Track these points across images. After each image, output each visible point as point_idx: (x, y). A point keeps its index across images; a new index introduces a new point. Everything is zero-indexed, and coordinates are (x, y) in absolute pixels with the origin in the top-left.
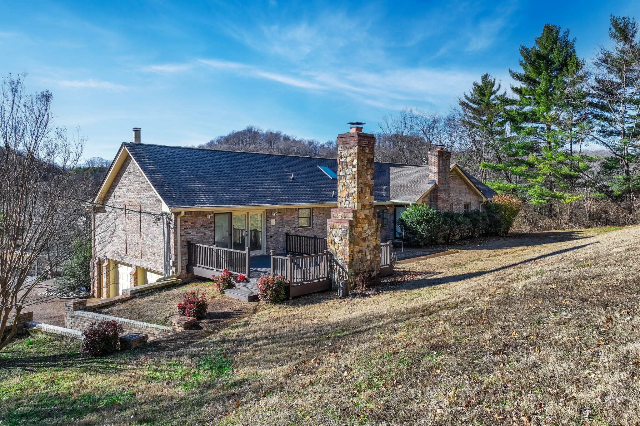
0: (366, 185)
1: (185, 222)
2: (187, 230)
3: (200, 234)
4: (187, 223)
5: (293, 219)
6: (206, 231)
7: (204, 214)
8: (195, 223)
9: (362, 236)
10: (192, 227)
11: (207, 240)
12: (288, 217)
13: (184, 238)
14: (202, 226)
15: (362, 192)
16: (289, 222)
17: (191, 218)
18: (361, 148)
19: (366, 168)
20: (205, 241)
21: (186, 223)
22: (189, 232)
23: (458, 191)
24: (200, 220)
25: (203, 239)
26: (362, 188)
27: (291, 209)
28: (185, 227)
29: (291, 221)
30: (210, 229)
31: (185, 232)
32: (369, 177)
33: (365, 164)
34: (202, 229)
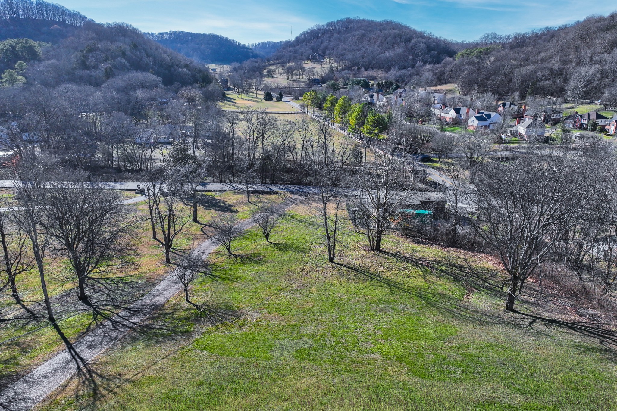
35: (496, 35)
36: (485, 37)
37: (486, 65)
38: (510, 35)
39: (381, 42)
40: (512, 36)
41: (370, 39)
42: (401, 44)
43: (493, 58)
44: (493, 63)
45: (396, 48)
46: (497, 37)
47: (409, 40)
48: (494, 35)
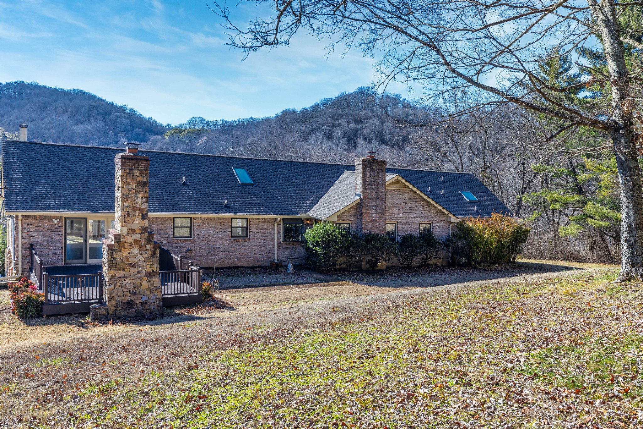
0: (134, 209)
1: (28, 225)
2: (30, 233)
3: (46, 238)
4: (31, 226)
5: (165, 228)
6: (53, 235)
7: (50, 218)
8: (40, 226)
9: (129, 261)
10: (36, 231)
11: (54, 245)
12: (158, 225)
13: (26, 241)
14: (48, 230)
15: (128, 216)
16: (161, 231)
17: (36, 221)
18: (127, 171)
19: (134, 191)
20: (52, 245)
21: (28, 227)
22: (33, 235)
23: (407, 207)
24: (46, 224)
25: (50, 243)
26: (128, 212)
27: (162, 218)
28: (28, 230)
29: (162, 230)
30: (58, 233)
31: (28, 235)
32: (139, 201)
33: (134, 187)
34: (48, 233)
35: (204, 120)
36: (192, 121)
37: (198, 145)
38: (218, 121)
39: (72, 113)
40: (220, 123)
41: (56, 108)
42: (98, 117)
43: (205, 139)
44: (206, 143)
45: (92, 121)
46: (205, 122)
47: (109, 113)
48: (202, 120)
